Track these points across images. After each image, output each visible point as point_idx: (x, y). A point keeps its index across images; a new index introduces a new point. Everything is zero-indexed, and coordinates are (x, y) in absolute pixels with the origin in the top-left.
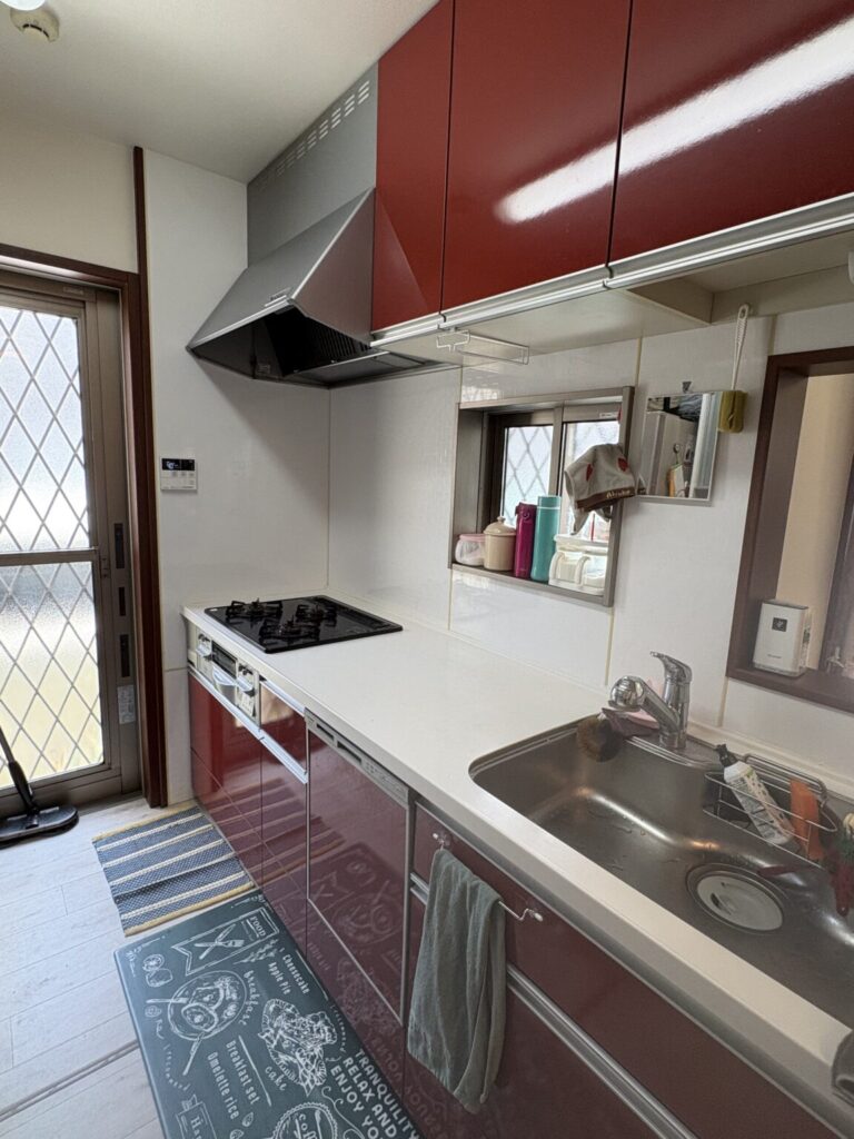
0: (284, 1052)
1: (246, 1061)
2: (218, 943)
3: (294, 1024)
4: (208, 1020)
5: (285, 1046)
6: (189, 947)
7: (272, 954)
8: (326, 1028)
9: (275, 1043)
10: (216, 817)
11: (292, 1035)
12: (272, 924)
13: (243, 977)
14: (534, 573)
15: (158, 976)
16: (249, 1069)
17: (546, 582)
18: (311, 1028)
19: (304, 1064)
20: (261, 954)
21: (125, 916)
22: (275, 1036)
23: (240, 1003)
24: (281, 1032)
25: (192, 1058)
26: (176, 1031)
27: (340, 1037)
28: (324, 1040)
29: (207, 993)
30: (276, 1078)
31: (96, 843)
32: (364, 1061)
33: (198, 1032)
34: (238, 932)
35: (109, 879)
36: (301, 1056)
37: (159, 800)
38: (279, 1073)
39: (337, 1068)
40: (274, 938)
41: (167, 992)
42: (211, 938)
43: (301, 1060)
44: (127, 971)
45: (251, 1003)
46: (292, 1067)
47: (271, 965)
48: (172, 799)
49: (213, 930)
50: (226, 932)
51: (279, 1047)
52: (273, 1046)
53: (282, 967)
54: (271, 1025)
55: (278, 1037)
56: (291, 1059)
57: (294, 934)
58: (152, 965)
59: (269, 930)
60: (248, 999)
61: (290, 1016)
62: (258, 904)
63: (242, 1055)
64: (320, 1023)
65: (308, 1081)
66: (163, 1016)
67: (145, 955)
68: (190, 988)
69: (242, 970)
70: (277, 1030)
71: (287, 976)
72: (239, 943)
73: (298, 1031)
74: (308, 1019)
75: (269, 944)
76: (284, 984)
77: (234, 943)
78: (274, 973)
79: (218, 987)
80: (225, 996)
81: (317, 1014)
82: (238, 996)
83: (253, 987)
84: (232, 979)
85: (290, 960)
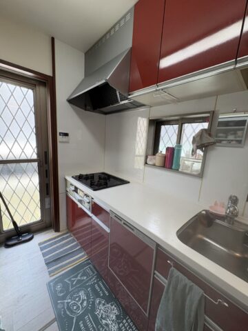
1: (92, 324)
2: (79, 278)
3: (105, 307)
4: (78, 308)
5: (104, 316)
6: (69, 280)
7: (95, 281)
8: (115, 308)
9: (100, 315)
10: (74, 235)
11: (105, 312)
12: (94, 270)
13: (87, 290)
15: (61, 292)
16: (93, 327)
18: (111, 309)
19: (110, 324)
20: (92, 281)
21: (50, 270)
22: (100, 313)
23: (88, 300)
24: (102, 311)
25: (74, 324)
26: (68, 313)
27: (120, 311)
28: (116, 313)
29: (77, 297)
30: (102, 330)
31: (40, 244)
32: (129, 321)
33: (75, 313)
34: (84, 274)
35: (44, 257)
36: (109, 320)
37: (57, 230)
38: (103, 328)
39: (121, 325)
40: (96, 275)
41: (64, 298)
42: (76, 277)
43: (109, 322)
44: (51, 290)
46: (107, 325)
47: (96, 285)
48: (61, 229)
49: (76, 274)
50: (81, 274)
51: (102, 317)
52: (100, 317)
53: (99, 286)
54: (98, 308)
56: (106, 321)
57: (101, 273)
58: (59, 287)
60: (90, 299)
62: (89, 264)
63: (91, 322)
64: (113, 306)
66: (63, 308)
67: (56, 284)
68: (71, 296)
69: (87, 287)
70: (100, 310)
71: (101, 289)
72: (85, 278)
73: (107, 310)
74: (109, 305)
75: (94, 277)
76: (100, 292)
77: (83, 278)
78: (97, 288)
79: (80, 295)
80: (83, 298)
81: (112, 303)
82: (87, 298)
83: (91, 294)
84: (84, 291)
85: (101, 283)
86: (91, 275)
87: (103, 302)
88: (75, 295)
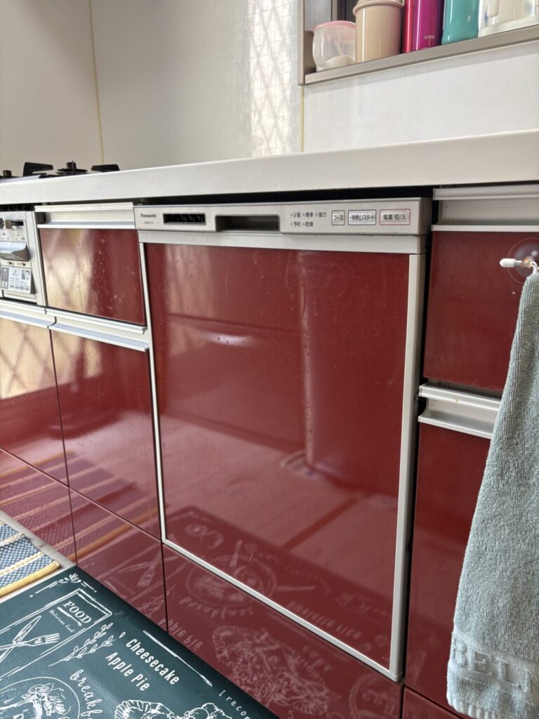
2: (19, 642)
7: (108, 643)
13: (69, 682)
23: (72, 716)
29: (12, 712)
34: (47, 625)
42: (6, 640)
47: (111, 657)
49: (6, 629)
50: (29, 627)
53: (128, 656)
59: (96, 614)
74: (189, 718)
75: (100, 631)
76: (137, 678)
77: (43, 640)
78: (117, 667)
79: (31, 701)
80: (44, 712)
81: (202, 708)
82: (66, 708)
83: (87, 691)
84: (50, 686)
85: (138, 645)
86: (85, 625)
87: (155, 711)
88: (5, 705)
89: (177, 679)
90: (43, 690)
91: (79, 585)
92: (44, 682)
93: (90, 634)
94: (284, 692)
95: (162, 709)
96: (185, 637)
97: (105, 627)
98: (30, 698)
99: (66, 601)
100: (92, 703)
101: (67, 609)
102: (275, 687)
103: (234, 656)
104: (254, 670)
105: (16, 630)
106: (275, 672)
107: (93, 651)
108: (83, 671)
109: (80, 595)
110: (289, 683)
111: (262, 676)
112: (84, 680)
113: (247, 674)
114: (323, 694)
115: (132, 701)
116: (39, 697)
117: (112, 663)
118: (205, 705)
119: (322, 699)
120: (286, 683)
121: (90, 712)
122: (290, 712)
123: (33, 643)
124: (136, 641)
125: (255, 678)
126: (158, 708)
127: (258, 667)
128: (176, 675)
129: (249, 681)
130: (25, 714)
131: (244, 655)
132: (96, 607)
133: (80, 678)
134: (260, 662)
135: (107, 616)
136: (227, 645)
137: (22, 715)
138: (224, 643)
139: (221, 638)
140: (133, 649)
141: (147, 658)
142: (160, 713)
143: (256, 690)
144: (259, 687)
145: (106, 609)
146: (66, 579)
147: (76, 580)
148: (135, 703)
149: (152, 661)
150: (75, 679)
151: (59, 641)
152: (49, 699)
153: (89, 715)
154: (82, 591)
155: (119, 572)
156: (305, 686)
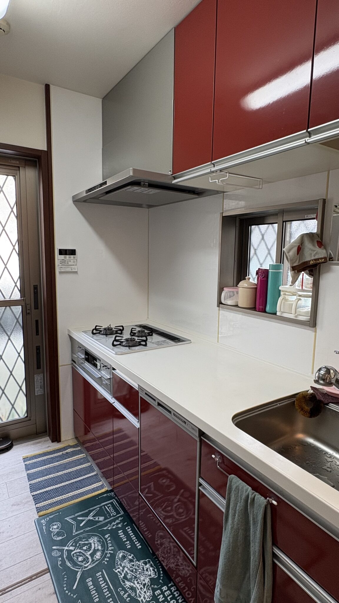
0: (128, 580)
1: (107, 584)
2: (90, 518)
3: (133, 565)
4: (86, 560)
5: (129, 577)
6: (74, 519)
7: (120, 526)
8: (151, 569)
9: (123, 575)
11: (132, 571)
12: (120, 509)
13: (104, 538)
14: (268, 309)
15: (58, 534)
16: (109, 588)
17: (275, 314)
18: (143, 568)
19: (139, 588)
20: (114, 525)
21: (38, 505)
22: (123, 571)
23: (103, 551)
24: (126, 569)
25: (78, 580)
26: (69, 564)
27: (159, 574)
28: (150, 575)
29: (85, 545)
30: (124, 594)
31: (25, 459)
32: (173, 589)
33: (81, 566)
34: (101, 512)
36: (138, 583)
37: (56, 438)
38: (126, 592)
39: (158, 592)
40: (121, 516)
41: (63, 543)
42: (87, 515)
43: (138, 585)
44: (41, 529)
45: (109, 552)
46: (132, 589)
47: (120, 532)
48: (63, 438)
49: (87, 511)
51: (125, 577)
52: (122, 577)
53: (126, 533)
54: (121, 565)
55: (124, 572)
56: (132, 584)
57: (131, 515)
58: (55, 528)
59: (118, 512)
60: (107, 550)
61: (131, 561)
62: (111, 498)
63: (105, 581)
64: (148, 566)
65: (142, 598)
66: (62, 556)
67: (50, 523)
68: (76, 542)
69: (103, 533)
70: (124, 567)
71: (129, 538)
72: (101, 518)
73: (136, 569)
74: (141, 563)
75: (118, 520)
76: (127, 543)
77: (99, 518)
78: (121, 536)
79: (91, 542)
80: (95, 547)
81: (146, 561)
82: (102, 548)
83: (110, 543)
84: (98, 538)
85: (130, 529)
86: (113, 516)
87: (130, 557)
88: (83, 541)
89: (140, 547)
90: (96, 539)
91: (114, 498)
92: (96, 536)
93: (114, 520)
94: (175, 564)
95: (133, 557)
96: (146, 531)
97: (120, 519)
98: (91, 541)
99: (108, 504)
100: (110, 548)
101: (108, 507)
102: (172, 561)
103: (162, 544)
104: (167, 552)
105: (90, 512)
106: (174, 555)
107: (114, 527)
108: (109, 535)
109: (114, 502)
110: (178, 561)
111: (169, 555)
112: (109, 538)
113: (164, 553)
114: (189, 569)
115: (124, 551)
116: (94, 541)
117: (120, 534)
118: (147, 560)
119: (188, 571)
120: (177, 561)
121: (109, 551)
122: (175, 572)
123: (95, 519)
124: (129, 527)
125: (166, 555)
126: (131, 556)
127: (169, 551)
128: (140, 545)
129: (164, 556)
130: (89, 546)
131: (165, 544)
132: (118, 509)
133: (108, 537)
134: (170, 549)
135: (122, 514)
136: (160, 539)
137: (88, 546)
138: (160, 538)
139: (159, 536)
140: (128, 530)
141: (132, 535)
142: (131, 558)
143: (165, 560)
144: (167, 559)
145: (122, 511)
146: (110, 494)
147: (113, 495)
148: (124, 552)
149: (133, 537)
150: (106, 537)
151: (104, 520)
152: (97, 543)
153: (108, 552)
154: (115, 501)
155: (129, 495)
156: (184, 564)
